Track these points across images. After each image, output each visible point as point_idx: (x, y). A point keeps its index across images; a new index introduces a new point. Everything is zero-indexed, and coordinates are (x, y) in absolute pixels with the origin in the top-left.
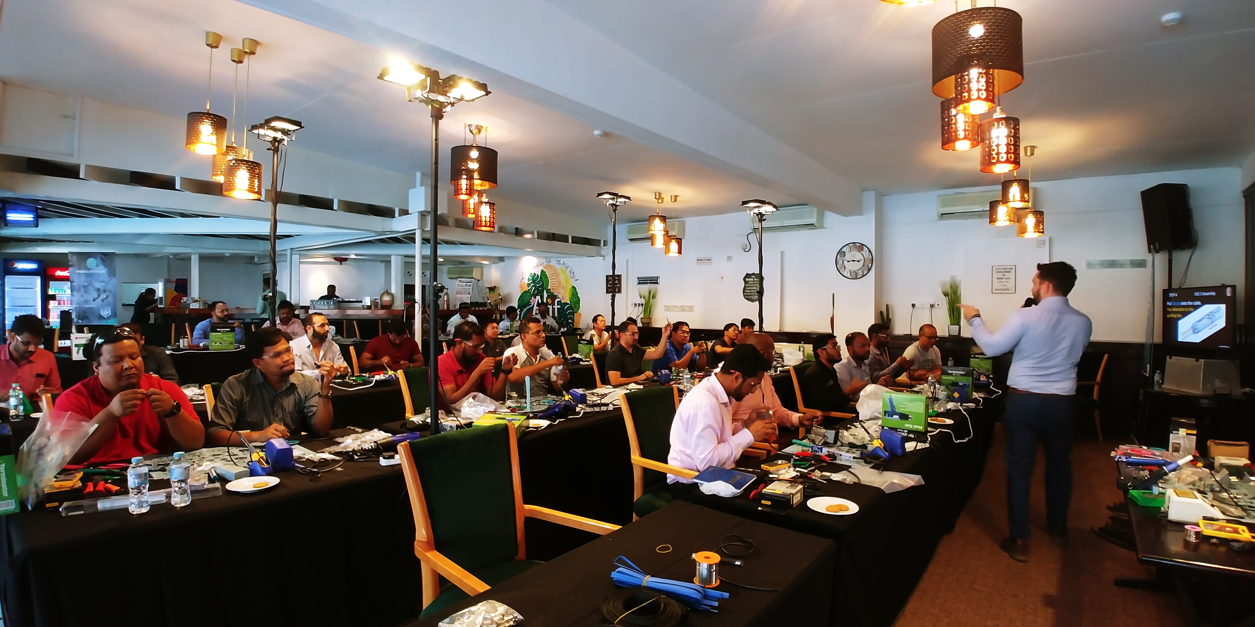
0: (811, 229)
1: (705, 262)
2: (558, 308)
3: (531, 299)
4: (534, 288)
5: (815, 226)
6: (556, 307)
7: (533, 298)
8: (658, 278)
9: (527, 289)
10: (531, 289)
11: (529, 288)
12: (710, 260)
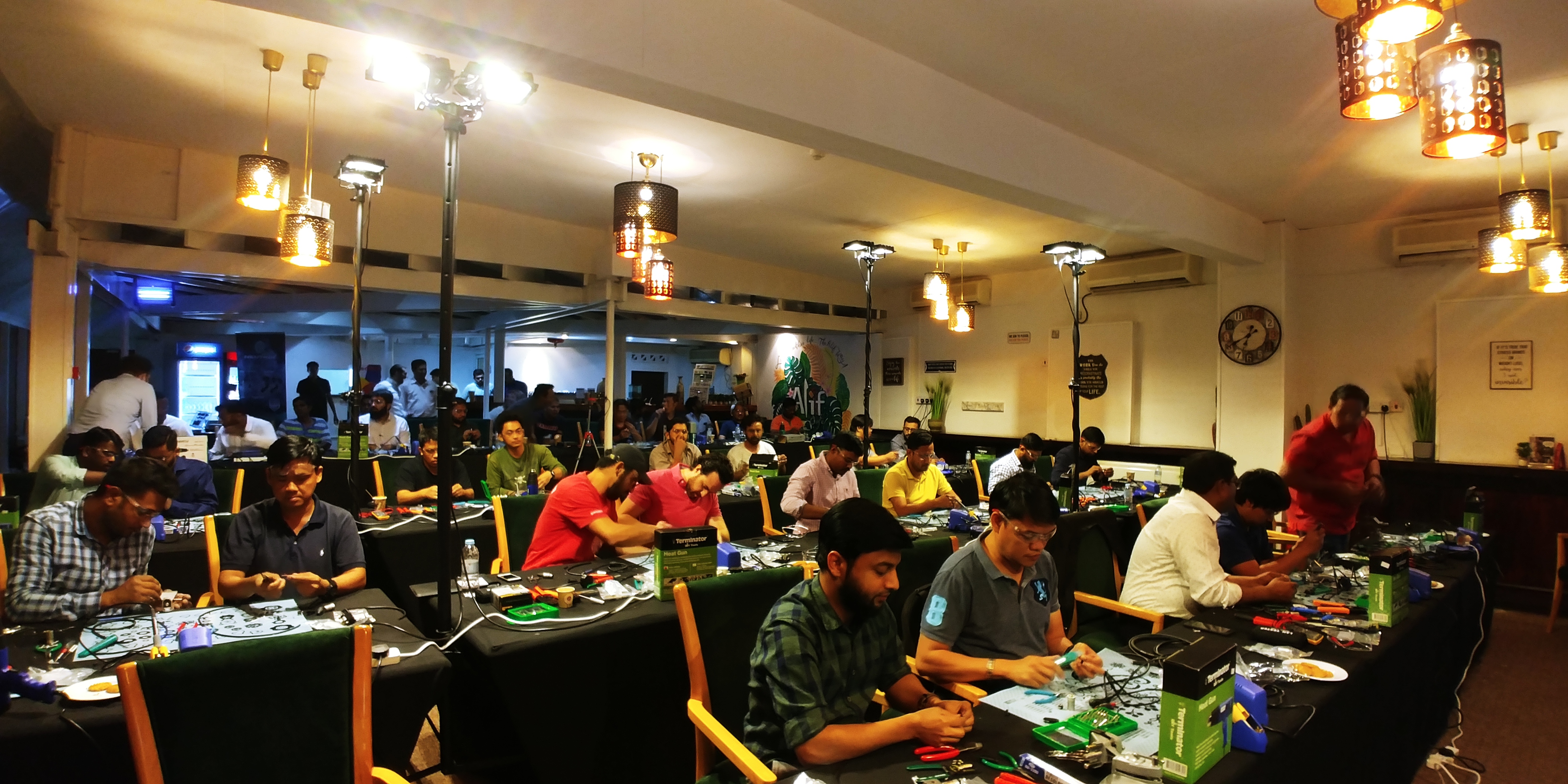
0: (1182, 286)
1: (1019, 340)
2: (821, 404)
3: (788, 391)
4: (792, 377)
5: (1187, 282)
6: (819, 402)
7: (790, 389)
9: (783, 377)
10: (789, 377)
11: (786, 377)
12: (1027, 336)
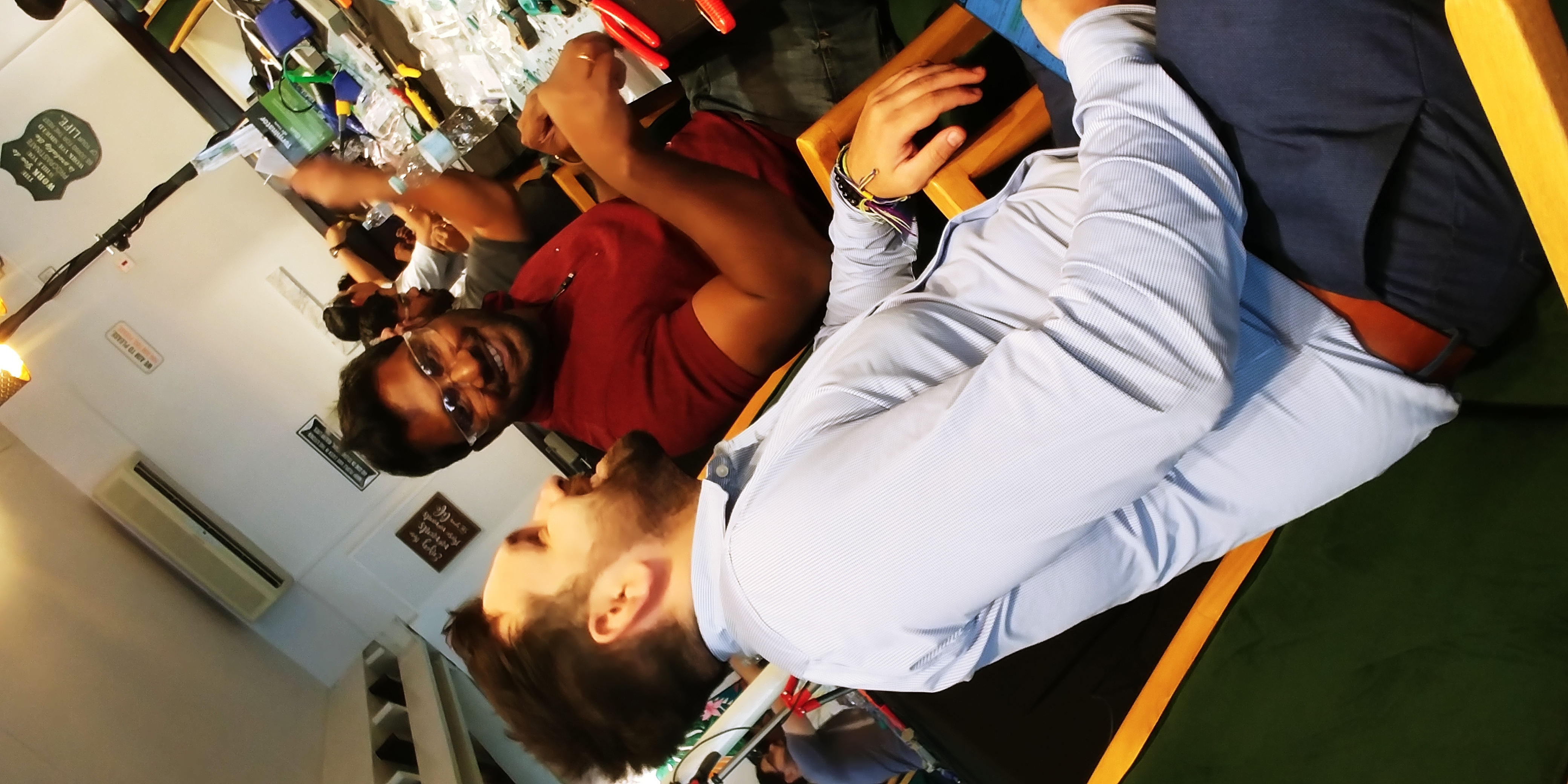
1: (137, 344)
8: (305, 433)
